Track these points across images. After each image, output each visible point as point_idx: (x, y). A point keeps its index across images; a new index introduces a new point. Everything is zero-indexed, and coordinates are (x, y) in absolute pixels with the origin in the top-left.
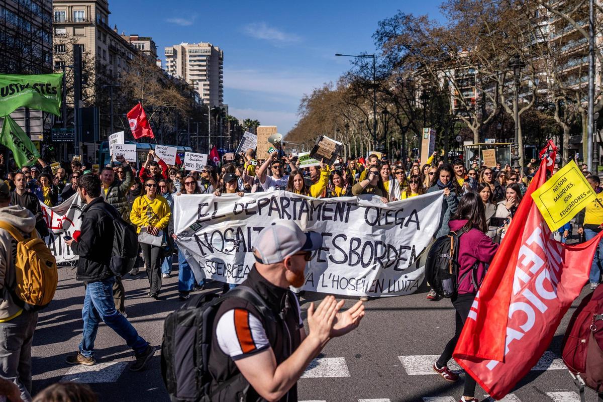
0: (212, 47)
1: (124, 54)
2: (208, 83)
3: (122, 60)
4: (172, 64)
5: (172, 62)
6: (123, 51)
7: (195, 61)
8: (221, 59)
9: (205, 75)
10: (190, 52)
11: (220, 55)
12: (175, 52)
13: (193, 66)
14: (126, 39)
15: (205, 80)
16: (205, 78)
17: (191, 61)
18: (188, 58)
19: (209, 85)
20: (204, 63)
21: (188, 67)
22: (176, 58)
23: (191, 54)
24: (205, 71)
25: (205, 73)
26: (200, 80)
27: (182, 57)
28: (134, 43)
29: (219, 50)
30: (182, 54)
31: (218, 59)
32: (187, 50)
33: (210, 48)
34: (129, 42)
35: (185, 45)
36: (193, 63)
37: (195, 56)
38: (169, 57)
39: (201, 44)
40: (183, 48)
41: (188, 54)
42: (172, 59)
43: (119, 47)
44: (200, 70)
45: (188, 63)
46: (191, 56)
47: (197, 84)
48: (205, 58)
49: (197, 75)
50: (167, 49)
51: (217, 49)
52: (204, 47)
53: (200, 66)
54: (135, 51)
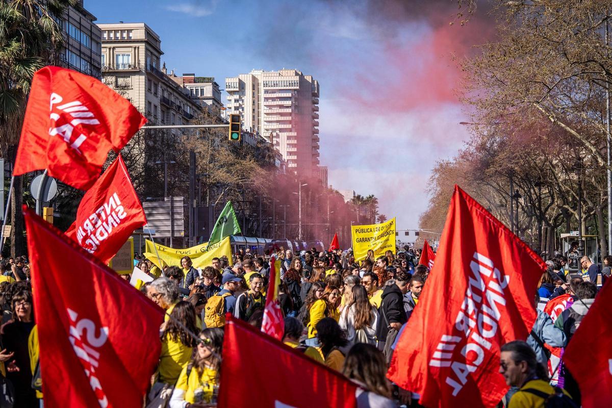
0: (302, 77)
1: (179, 107)
2: (294, 134)
3: (178, 116)
4: (237, 105)
5: (236, 101)
6: (179, 104)
7: (273, 99)
8: (316, 95)
9: (290, 122)
10: (265, 85)
11: (313, 89)
12: (242, 85)
13: (270, 107)
14: (179, 81)
15: (290, 130)
16: (289, 126)
17: (266, 99)
18: (262, 95)
19: (295, 138)
20: (289, 103)
21: (263, 110)
22: (244, 94)
23: (267, 88)
24: (290, 114)
25: (289, 118)
26: (281, 130)
27: (253, 94)
28: (189, 86)
29: (313, 81)
30: (253, 89)
31: (310, 94)
32: (261, 81)
33: (297, 78)
34: (182, 86)
35: (258, 74)
36: (270, 103)
37: (273, 92)
38: (231, 93)
39: (284, 72)
40: (254, 79)
41: (262, 89)
42: (237, 97)
43: (172, 99)
44: (281, 114)
45: (262, 103)
46: (266, 92)
47: (278, 136)
48: (289, 95)
49: (277, 122)
50: (228, 80)
51: (309, 79)
52: (289, 77)
53: (281, 107)
54: (190, 98)
